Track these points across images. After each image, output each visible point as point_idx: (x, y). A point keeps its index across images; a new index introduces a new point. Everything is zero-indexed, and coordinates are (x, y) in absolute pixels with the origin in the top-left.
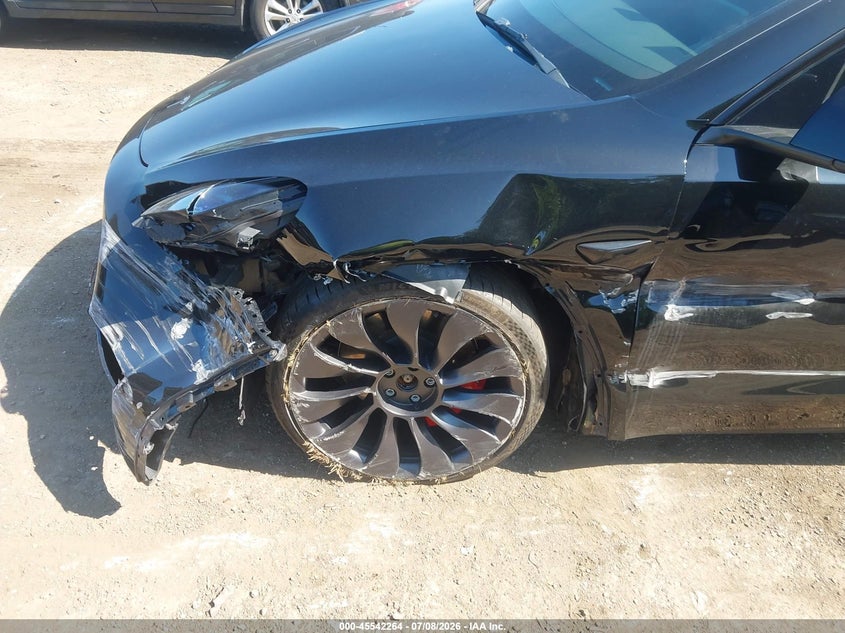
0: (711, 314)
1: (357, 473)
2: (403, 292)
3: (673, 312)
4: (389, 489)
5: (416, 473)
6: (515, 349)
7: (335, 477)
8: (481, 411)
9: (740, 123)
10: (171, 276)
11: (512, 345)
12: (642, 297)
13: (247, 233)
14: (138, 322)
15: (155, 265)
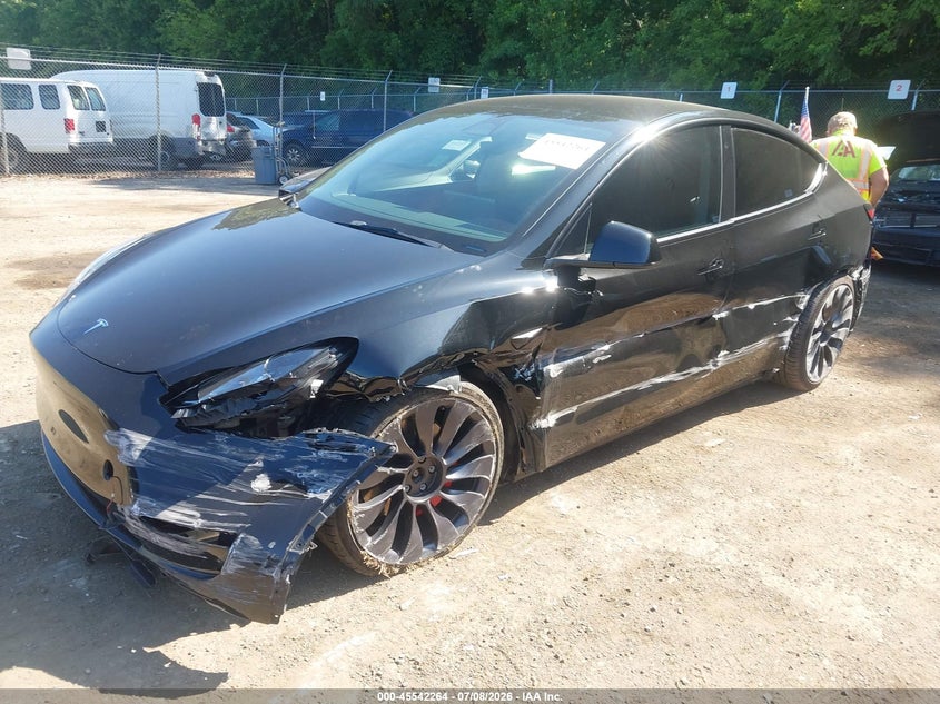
0: (570, 367)
1: (396, 566)
2: (426, 397)
3: (554, 370)
4: (420, 570)
5: (435, 549)
6: (489, 420)
7: (383, 577)
8: (472, 476)
9: (558, 255)
10: (227, 449)
11: (487, 417)
12: (537, 367)
13: (316, 384)
14: (201, 496)
15: (206, 446)
